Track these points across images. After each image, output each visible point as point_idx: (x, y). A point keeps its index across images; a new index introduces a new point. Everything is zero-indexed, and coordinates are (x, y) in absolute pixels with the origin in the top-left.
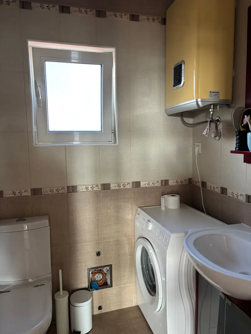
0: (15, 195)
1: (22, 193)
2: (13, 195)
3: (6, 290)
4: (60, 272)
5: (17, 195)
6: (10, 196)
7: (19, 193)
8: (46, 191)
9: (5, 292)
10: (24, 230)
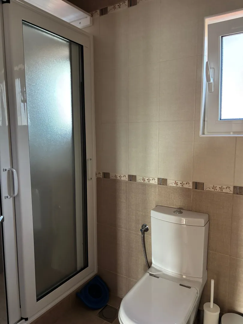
0: (177, 186)
1: (184, 184)
2: (175, 185)
3: (156, 274)
4: (213, 282)
5: (179, 186)
6: (172, 185)
7: (180, 184)
8: (208, 187)
9: (155, 277)
10: (183, 224)
